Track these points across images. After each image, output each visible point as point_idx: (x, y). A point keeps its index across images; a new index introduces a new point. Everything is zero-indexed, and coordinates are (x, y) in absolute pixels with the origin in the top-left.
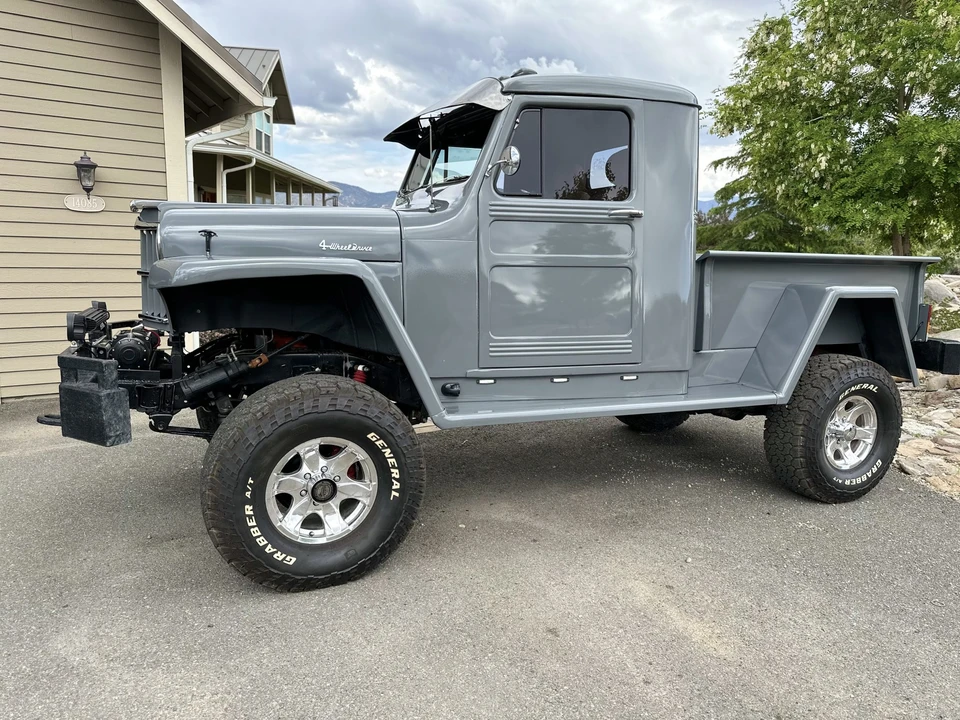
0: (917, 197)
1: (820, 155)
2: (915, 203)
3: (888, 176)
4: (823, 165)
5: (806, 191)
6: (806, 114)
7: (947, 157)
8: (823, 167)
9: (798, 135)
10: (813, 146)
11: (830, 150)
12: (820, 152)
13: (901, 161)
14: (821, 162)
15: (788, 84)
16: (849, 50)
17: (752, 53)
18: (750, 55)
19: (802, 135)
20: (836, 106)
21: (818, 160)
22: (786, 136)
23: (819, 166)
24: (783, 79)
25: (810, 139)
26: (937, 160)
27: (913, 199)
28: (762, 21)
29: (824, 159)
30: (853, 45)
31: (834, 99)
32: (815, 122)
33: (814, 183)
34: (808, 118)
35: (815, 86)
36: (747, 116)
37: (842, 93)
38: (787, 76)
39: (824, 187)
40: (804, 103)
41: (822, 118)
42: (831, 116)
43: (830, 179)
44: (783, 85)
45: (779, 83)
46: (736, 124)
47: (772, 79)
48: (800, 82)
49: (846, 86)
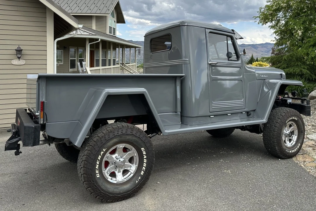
1: (299, 30)
4: (300, 34)
5: (297, 44)
6: (294, 15)
8: (300, 35)
9: (290, 23)
10: (296, 27)
11: (302, 28)
12: (299, 29)
14: (299, 33)
15: (286, 5)
20: (305, 12)
22: (287, 24)
23: (298, 34)
25: (295, 24)
29: (300, 31)
31: (304, 9)
33: (299, 41)
34: (296, 16)
35: (295, 5)
36: (271, 17)
37: (308, 7)
38: (285, 2)
39: (304, 42)
40: (293, 11)
41: (301, 17)
42: (304, 16)
43: (305, 39)
44: (284, 5)
45: (282, 4)
46: (267, 21)
47: (278, 4)
48: (291, 4)
49: (309, 4)
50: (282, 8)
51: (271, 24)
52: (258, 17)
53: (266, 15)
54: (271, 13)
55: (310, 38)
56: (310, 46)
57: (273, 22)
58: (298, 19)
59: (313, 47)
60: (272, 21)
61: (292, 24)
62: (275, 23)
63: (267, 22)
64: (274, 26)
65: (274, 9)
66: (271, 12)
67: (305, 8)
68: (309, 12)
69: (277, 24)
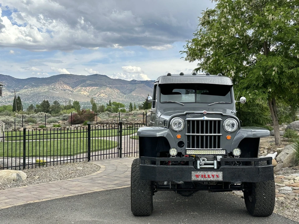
0: (271, 88)
1: (231, 71)
2: (270, 90)
3: (257, 79)
4: (233, 75)
6: (225, 52)
7: (278, 71)
9: (222, 62)
10: (228, 67)
11: (235, 68)
12: (231, 69)
13: (261, 73)
14: (232, 73)
15: (216, 39)
16: (239, 27)
17: (204, 23)
18: (203, 24)
19: (224, 62)
20: (237, 49)
21: (231, 73)
22: (218, 62)
23: (231, 75)
24: (214, 37)
25: (227, 63)
26: (274, 73)
27: (270, 89)
28: (206, 11)
29: (233, 72)
30: (240, 25)
31: (236, 46)
32: (229, 55)
34: (227, 53)
35: (227, 40)
36: (200, 54)
37: (239, 43)
38: (215, 36)
39: (235, 83)
40: (224, 48)
41: (232, 54)
42: (235, 53)
43: (237, 80)
44: (214, 40)
45: (212, 39)
46: (195, 57)
47: (209, 38)
48: (222, 39)
49: (241, 40)
50: (212, 43)
51: (200, 62)
52: (185, 52)
53: (195, 50)
54: (200, 49)
55: (243, 79)
56: (244, 88)
57: (203, 60)
58: (229, 57)
59: (247, 90)
60: (200, 59)
61: (223, 62)
62: (204, 60)
63: (195, 59)
64: (203, 64)
65: (203, 43)
66: (199, 47)
67: (237, 44)
68: (242, 49)
69: (206, 63)
